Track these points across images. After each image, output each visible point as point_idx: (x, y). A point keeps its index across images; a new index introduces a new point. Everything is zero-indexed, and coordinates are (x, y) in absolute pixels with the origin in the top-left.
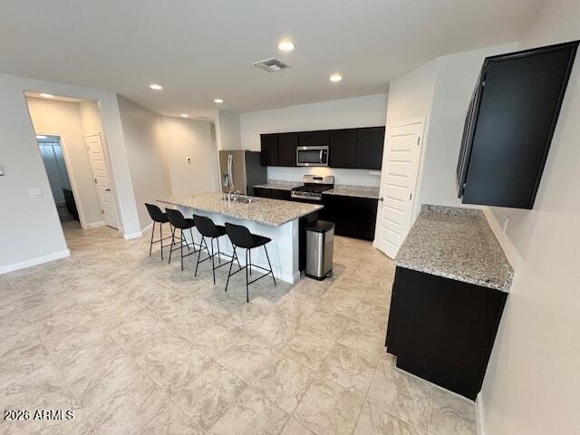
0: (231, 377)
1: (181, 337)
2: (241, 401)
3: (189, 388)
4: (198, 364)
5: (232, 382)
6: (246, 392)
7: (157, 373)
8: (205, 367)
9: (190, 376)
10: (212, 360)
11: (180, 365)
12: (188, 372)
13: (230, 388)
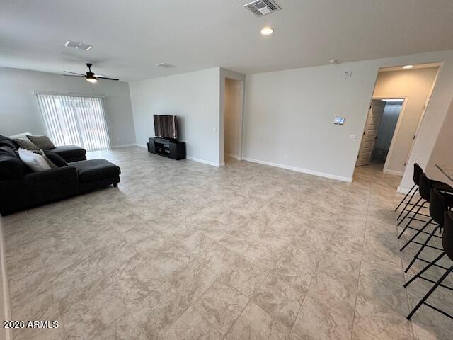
0: (295, 311)
1: (317, 263)
2: (276, 323)
3: (279, 281)
4: (299, 282)
5: (291, 313)
6: (285, 328)
7: (284, 259)
8: (298, 288)
9: (288, 279)
10: (306, 292)
11: (294, 270)
12: (291, 277)
13: (285, 311)
